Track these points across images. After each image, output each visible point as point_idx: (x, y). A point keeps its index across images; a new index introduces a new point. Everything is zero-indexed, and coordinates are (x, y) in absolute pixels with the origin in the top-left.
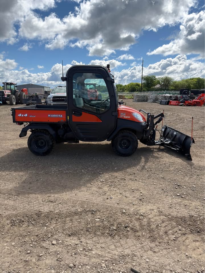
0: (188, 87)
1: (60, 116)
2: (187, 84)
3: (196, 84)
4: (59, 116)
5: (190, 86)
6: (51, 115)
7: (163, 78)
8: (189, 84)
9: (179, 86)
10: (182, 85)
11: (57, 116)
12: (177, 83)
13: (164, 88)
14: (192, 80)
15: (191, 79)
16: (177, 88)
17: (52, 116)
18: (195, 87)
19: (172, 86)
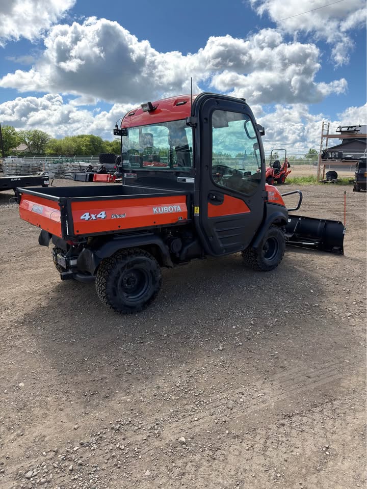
0: (77, 150)
1: (176, 208)
2: (74, 145)
3: (90, 145)
4: (174, 208)
5: (81, 149)
6: (159, 209)
7: (29, 132)
8: (79, 146)
9: (63, 150)
10: (68, 147)
11: (171, 208)
12: (58, 143)
13: (36, 151)
14: (82, 138)
15: (79, 137)
16: (59, 151)
17: (161, 210)
18: (90, 151)
19: (49, 147)
